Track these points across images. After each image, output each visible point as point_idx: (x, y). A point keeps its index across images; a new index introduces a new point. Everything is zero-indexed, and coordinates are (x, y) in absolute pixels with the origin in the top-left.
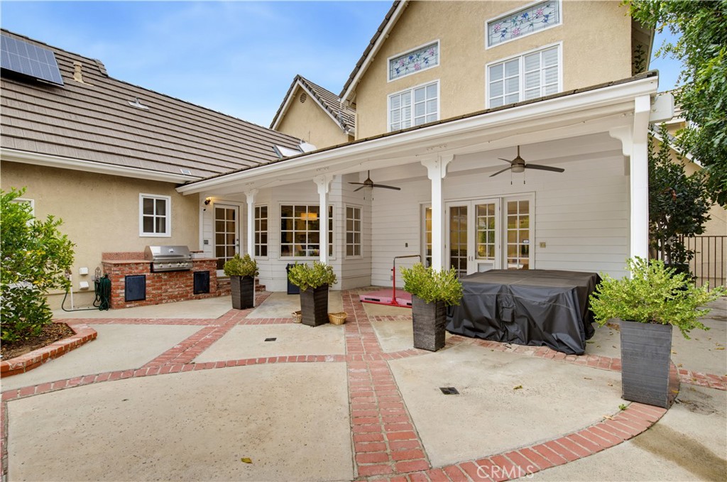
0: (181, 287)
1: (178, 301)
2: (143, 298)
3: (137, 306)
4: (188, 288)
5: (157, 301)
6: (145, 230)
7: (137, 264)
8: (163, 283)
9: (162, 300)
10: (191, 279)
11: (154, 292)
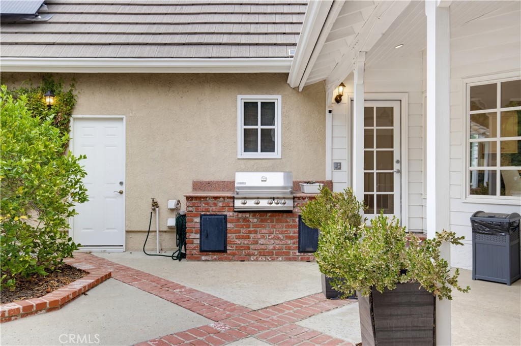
0: (278, 238)
1: (273, 260)
2: (222, 249)
3: (215, 260)
4: (289, 242)
5: (244, 256)
6: (246, 149)
7: (216, 198)
8: (252, 229)
9: (249, 255)
10: (295, 226)
11: (238, 242)
